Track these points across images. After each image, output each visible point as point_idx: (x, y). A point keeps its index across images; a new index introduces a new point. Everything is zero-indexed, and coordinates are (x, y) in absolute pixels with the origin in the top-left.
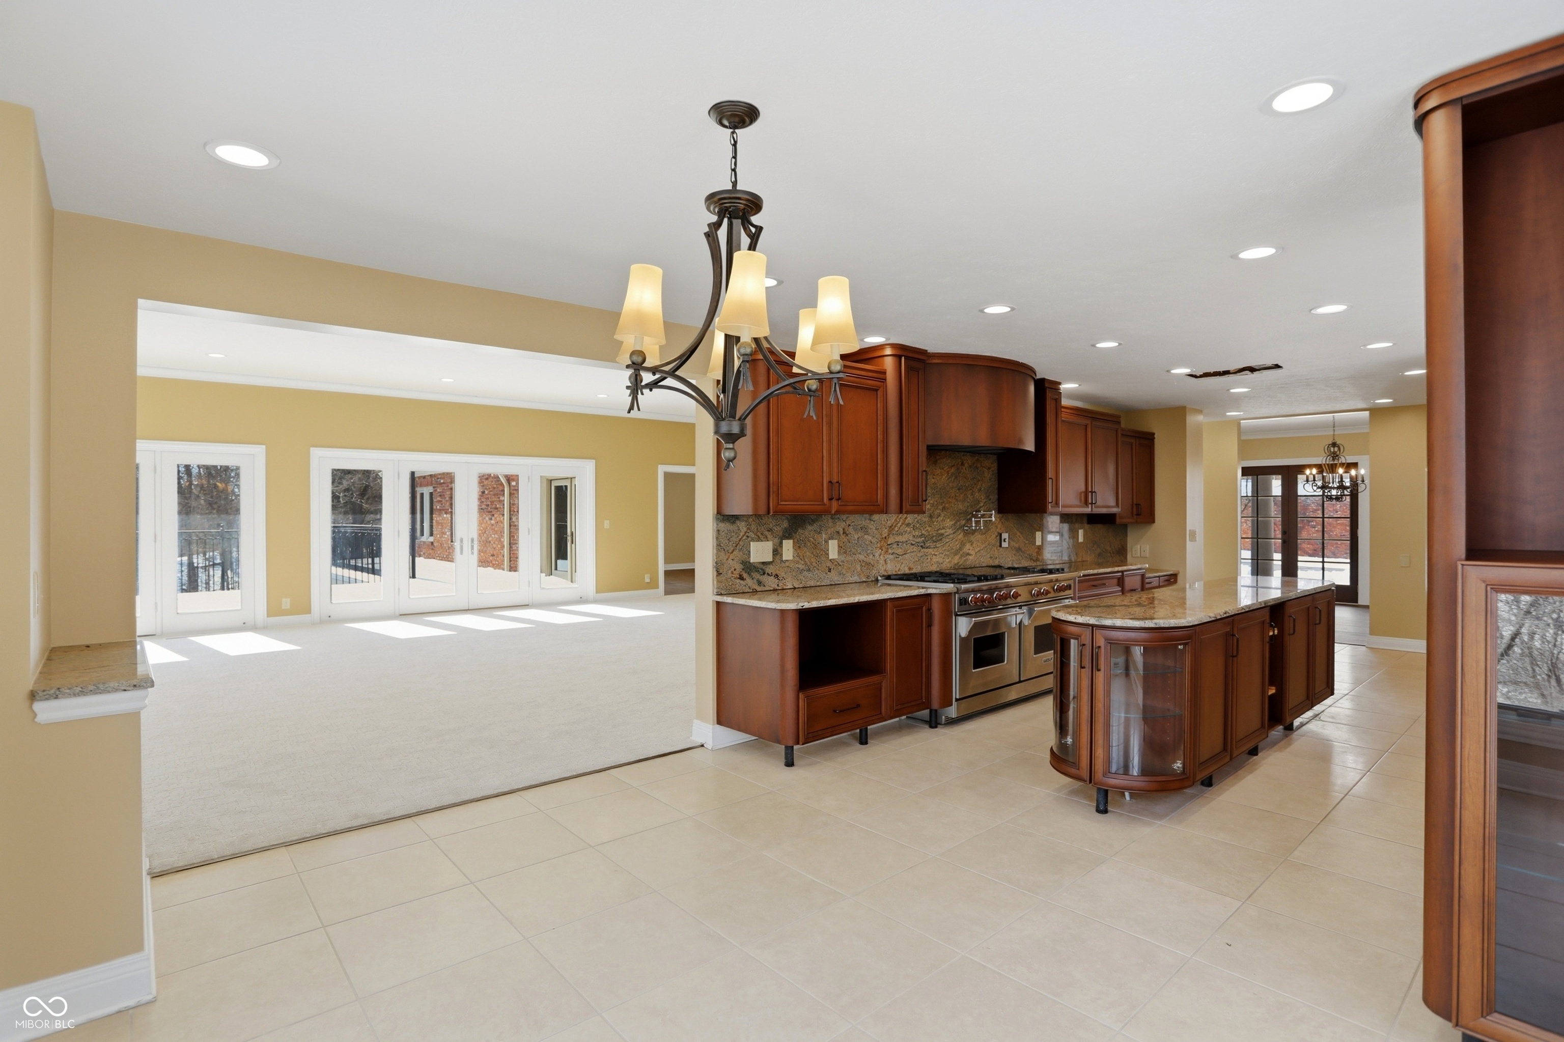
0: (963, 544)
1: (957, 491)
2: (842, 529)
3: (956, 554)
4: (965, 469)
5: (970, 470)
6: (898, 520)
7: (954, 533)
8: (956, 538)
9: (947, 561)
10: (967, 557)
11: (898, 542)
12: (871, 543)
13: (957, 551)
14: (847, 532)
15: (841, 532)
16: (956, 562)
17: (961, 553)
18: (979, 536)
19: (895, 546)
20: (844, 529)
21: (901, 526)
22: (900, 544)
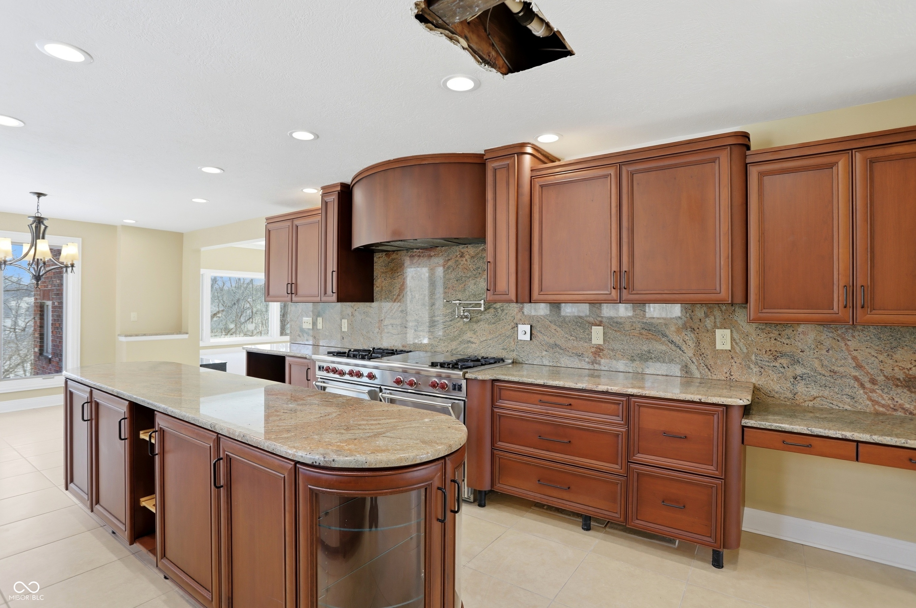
0: (462, 332)
1: (456, 282)
2: (350, 313)
3: (452, 340)
4: (466, 260)
5: (472, 261)
6: (393, 308)
7: (451, 321)
8: (454, 326)
9: (443, 345)
10: (469, 344)
11: (393, 324)
12: (371, 323)
13: (455, 337)
14: (354, 315)
15: (350, 315)
16: (454, 347)
17: (460, 339)
18: (486, 325)
19: (390, 327)
20: (352, 313)
21: (395, 312)
22: (394, 326)
